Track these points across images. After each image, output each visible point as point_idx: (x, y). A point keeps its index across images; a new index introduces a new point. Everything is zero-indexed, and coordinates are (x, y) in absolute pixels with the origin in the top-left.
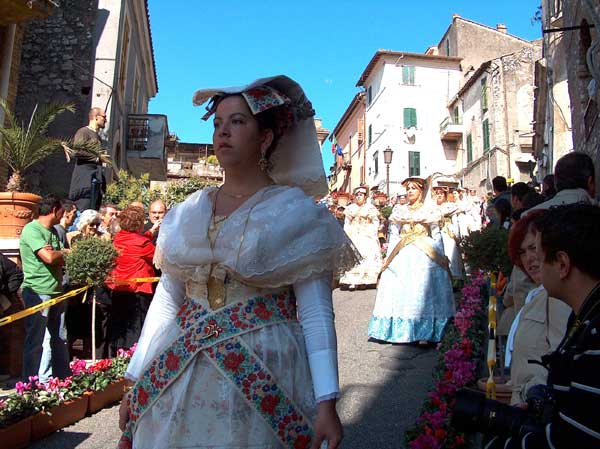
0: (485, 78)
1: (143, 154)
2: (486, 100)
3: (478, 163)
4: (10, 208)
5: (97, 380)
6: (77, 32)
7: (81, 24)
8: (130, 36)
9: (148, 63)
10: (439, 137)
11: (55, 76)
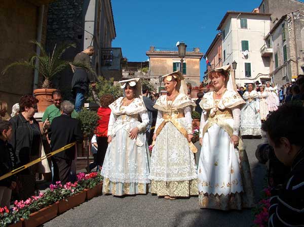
0: (284, 24)
1: (110, 68)
2: (284, 36)
3: (281, 68)
4: (45, 97)
5: (91, 183)
6: (75, 7)
7: (76, 4)
8: (101, 9)
9: (111, 22)
10: (260, 55)
11: (64, 30)
